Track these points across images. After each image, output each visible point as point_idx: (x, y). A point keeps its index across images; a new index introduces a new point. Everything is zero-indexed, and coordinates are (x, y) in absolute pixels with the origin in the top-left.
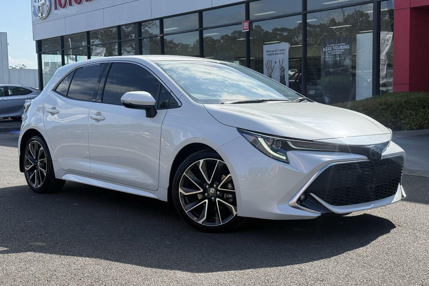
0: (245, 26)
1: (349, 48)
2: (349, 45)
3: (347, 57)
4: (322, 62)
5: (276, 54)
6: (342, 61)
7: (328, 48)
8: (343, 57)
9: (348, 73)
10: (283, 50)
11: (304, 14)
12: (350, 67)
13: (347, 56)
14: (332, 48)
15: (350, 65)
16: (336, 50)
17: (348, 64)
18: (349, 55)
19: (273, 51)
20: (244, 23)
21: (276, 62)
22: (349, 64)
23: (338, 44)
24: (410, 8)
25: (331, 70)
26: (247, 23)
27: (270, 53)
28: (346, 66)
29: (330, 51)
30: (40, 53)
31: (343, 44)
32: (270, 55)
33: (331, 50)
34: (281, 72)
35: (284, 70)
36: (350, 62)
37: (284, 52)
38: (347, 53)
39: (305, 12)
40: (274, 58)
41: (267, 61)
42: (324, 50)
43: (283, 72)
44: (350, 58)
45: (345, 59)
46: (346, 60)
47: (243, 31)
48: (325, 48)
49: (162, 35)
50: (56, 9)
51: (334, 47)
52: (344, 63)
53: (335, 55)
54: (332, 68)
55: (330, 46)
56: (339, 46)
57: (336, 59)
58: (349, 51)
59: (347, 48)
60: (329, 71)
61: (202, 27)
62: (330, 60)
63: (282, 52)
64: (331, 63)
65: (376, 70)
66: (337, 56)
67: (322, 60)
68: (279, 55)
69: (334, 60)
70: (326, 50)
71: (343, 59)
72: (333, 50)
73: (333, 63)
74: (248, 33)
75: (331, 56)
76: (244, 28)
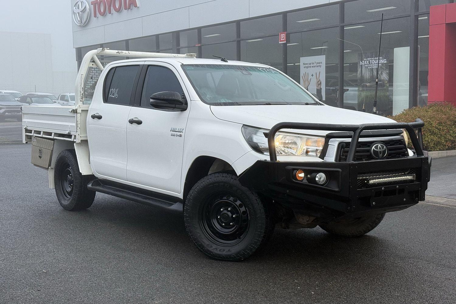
0: (282, 37)
1: (386, 62)
2: (386, 60)
3: (384, 71)
4: (359, 76)
5: (312, 67)
6: (379, 75)
7: (364, 62)
8: (380, 71)
9: (385, 87)
10: (320, 63)
11: (341, 27)
12: (387, 82)
14: (369, 62)
15: (387, 79)
16: (372, 64)
17: (385, 78)
18: (386, 69)
19: (310, 64)
20: (281, 35)
21: (312, 75)
23: (375, 58)
24: (446, 24)
25: (368, 84)
26: (284, 34)
27: (306, 66)
28: (383, 81)
29: (366, 64)
30: (80, 60)
31: (380, 58)
32: (307, 67)
33: (368, 64)
34: (317, 85)
35: (321, 83)
36: (387, 76)
37: (320, 65)
38: (384, 68)
39: (342, 24)
40: (311, 71)
41: (304, 74)
42: (361, 64)
43: (320, 86)
44: (387, 73)
45: (381, 74)
46: (383, 75)
47: (280, 43)
48: (362, 61)
49: (200, 45)
50: (95, 16)
51: (371, 61)
52: (381, 78)
53: (372, 70)
54: (369, 83)
55: (367, 60)
56: (376, 60)
57: (373, 74)
58: (386, 66)
59: (384, 62)
60: (366, 86)
61: (240, 38)
62: (367, 75)
63: (318, 65)
64: (368, 77)
65: (413, 85)
66: (374, 71)
67: (359, 74)
68: (316, 68)
69: (371, 74)
70: (363, 64)
71: (380, 73)
72: (370, 64)
73: (370, 77)
74: (285, 45)
75: (368, 71)
76: (281, 40)
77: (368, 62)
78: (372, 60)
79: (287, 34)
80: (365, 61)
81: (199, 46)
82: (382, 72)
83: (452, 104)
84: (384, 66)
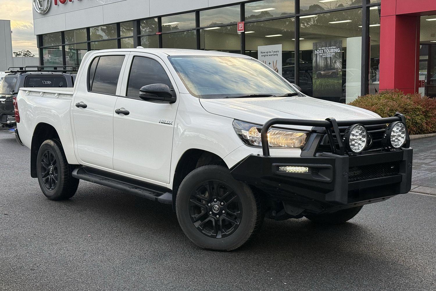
0: (241, 27)
1: (339, 51)
2: (339, 49)
4: (314, 64)
5: (270, 55)
6: (333, 64)
8: (334, 60)
9: (339, 75)
10: (277, 52)
11: (297, 16)
12: (340, 70)
13: (337, 59)
14: (324, 51)
16: (327, 53)
17: (338, 67)
18: (339, 58)
19: (267, 53)
20: (239, 24)
21: (270, 63)
22: (340, 67)
23: (329, 48)
24: (396, 15)
25: (322, 72)
26: (242, 24)
27: (264, 54)
28: (337, 69)
29: (321, 53)
30: (41, 47)
31: (334, 47)
32: (264, 56)
35: (278, 70)
36: (340, 65)
37: (277, 53)
38: (338, 57)
39: (298, 15)
40: (268, 59)
42: (315, 53)
44: (340, 62)
46: (337, 63)
48: (316, 51)
49: (160, 33)
50: (56, 4)
51: (325, 50)
52: (335, 66)
53: (326, 58)
54: (324, 71)
55: (322, 49)
56: (330, 49)
57: (327, 62)
58: (339, 55)
59: (338, 52)
60: (321, 74)
61: (199, 26)
62: (321, 63)
63: (276, 53)
64: (322, 65)
65: (364, 74)
66: (328, 60)
67: (314, 63)
68: (273, 56)
69: (325, 63)
70: (318, 53)
71: (334, 62)
72: (324, 53)
73: (324, 65)
74: (243, 33)
75: (322, 59)
76: (240, 29)
77: (322, 51)
78: (327, 49)
79: (244, 24)
80: (320, 50)
81: (159, 35)
82: (335, 61)
83: (402, 91)
84: (337, 55)
